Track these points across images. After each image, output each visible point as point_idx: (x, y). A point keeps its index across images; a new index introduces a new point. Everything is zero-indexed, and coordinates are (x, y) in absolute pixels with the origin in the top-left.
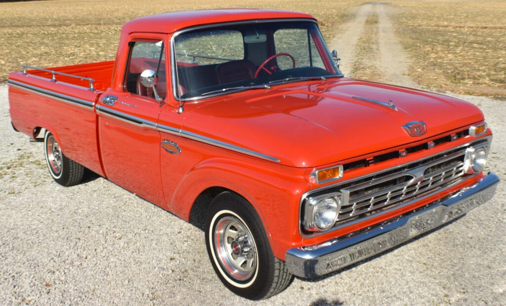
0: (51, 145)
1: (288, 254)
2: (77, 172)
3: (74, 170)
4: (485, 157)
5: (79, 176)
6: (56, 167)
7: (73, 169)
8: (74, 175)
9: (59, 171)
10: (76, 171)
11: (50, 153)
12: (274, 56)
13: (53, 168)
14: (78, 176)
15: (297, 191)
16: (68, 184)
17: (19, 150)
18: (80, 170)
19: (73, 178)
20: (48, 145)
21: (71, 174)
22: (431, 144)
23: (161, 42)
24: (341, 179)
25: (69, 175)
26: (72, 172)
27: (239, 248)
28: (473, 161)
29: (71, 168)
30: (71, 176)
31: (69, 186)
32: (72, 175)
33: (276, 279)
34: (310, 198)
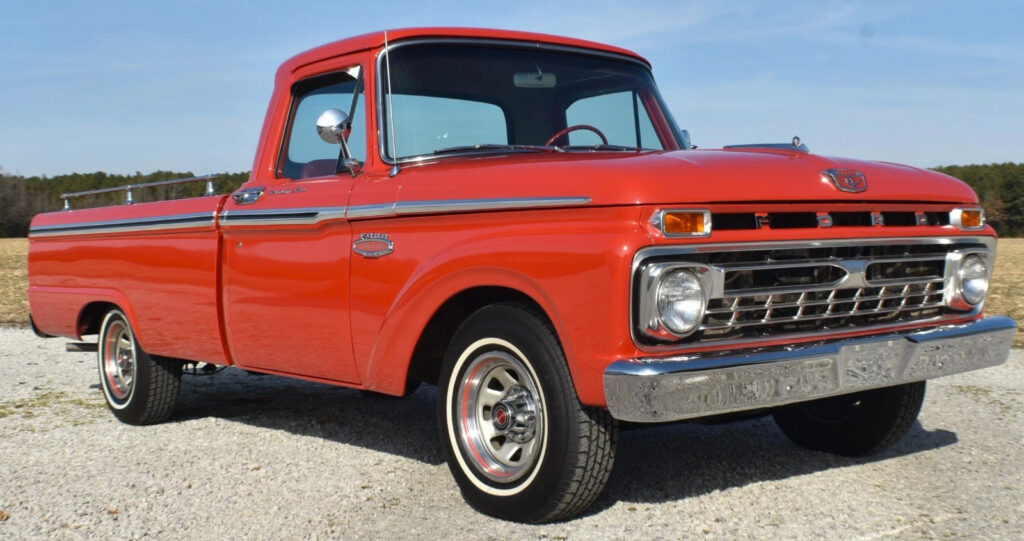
0: (113, 340)
1: (606, 373)
2: (165, 389)
3: (160, 384)
4: (984, 275)
5: (168, 400)
6: (119, 386)
7: (156, 382)
8: (158, 396)
9: (126, 395)
10: (162, 387)
11: (110, 358)
12: (564, 132)
13: (113, 387)
14: (165, 399)
15: (625, 248)
16: (143, 418)
17: (36, 388)
18: (171, 387)
19: (156, 403)
20: (108, 339)
21: (152, 393)
22: (877, 218)
23: (358, 68)
24: (707, 239)
25: (148, 396)
26: (155, 389)
27: (508, 417)
28: (963, 283)
29: (154, 380)
30: (151, 399)
31: (145, 423)
32: (155, 395)
33: (582, 458)
34: (650, 265)
